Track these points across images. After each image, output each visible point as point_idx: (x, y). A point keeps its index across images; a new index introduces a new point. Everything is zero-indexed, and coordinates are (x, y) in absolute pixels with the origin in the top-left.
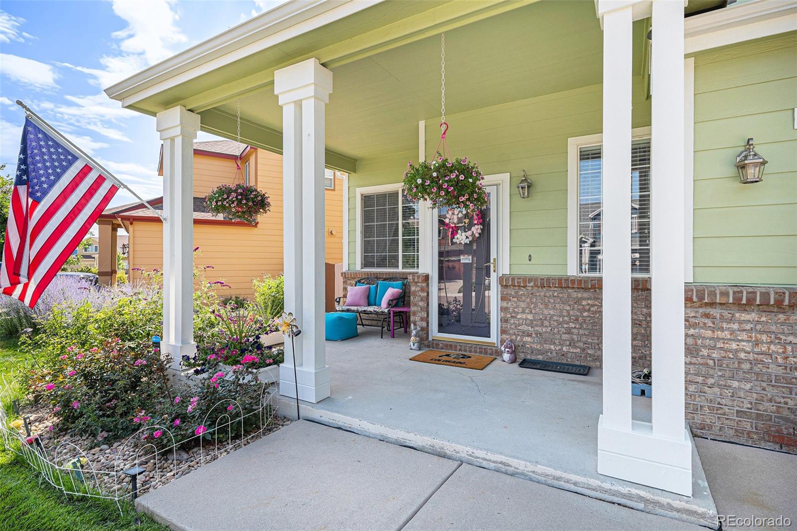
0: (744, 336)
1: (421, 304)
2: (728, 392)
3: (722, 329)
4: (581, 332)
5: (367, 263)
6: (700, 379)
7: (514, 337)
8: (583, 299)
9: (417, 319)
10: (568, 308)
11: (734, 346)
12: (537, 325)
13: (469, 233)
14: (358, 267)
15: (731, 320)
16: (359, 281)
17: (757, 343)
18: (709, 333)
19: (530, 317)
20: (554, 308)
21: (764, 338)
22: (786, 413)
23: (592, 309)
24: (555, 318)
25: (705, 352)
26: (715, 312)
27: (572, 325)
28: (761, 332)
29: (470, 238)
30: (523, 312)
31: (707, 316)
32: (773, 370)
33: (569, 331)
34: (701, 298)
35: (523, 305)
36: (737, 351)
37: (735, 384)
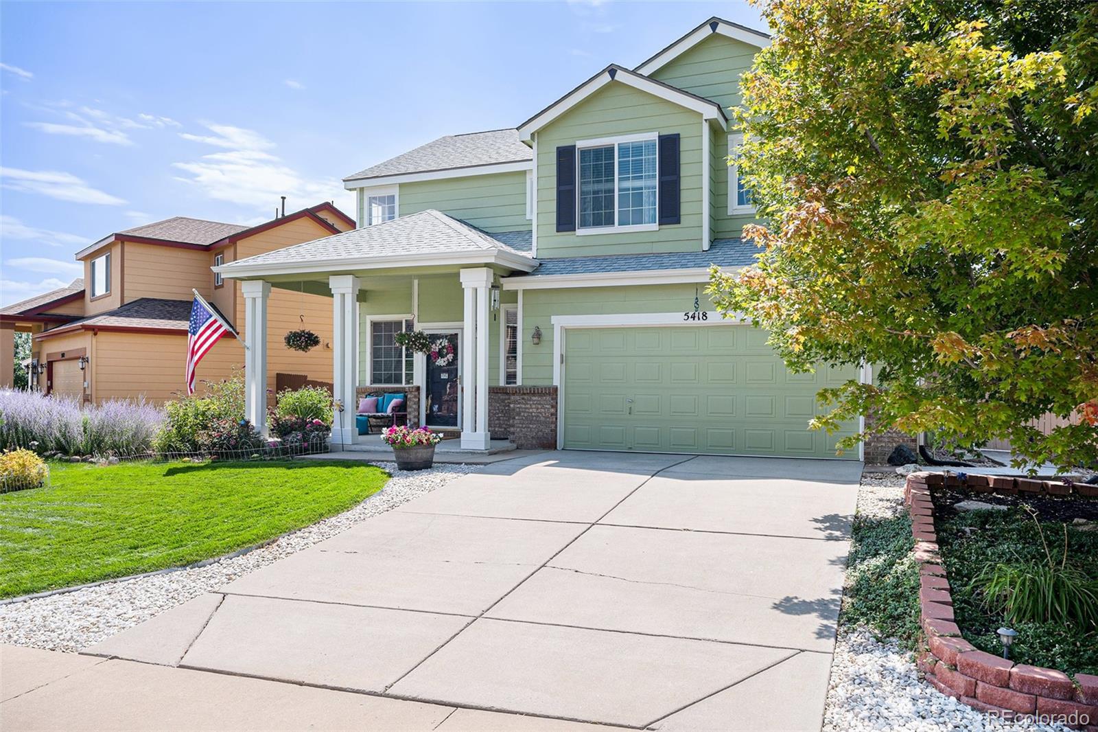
0: (534, 406)
1: (414, 406)
2: (529, 430)
3: (528, 404)
4: (505, 418)
5: (375, 379)
6: (521, 425)
8: (505, 399)
9: (412, 417)
10: (499, 405)
11: (531, 410)
13: (446, 359)
14: (368, 383)
15: (530, 401)
16: (369, 395)
17: (538, 409)
18: (524, 406)
21: (540, 406)
22: (545, 435)
25: (522, 414)
26: (526, 397)
27: (500, 415)
28: (539, 404)
29: (446, 362)
31: (523, 399)
32: (542, 419)
33: (498, 419)
34: (520, 391)
36: (531, 413)
37: (531, 426)
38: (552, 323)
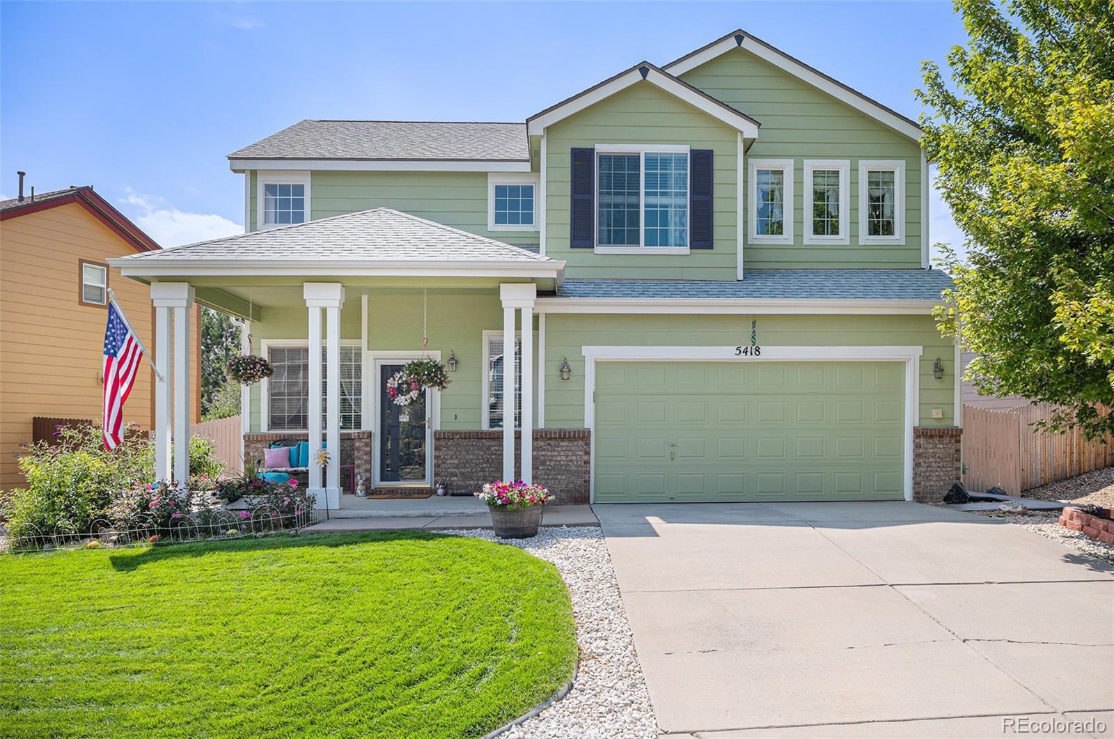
0: (563, 453)
2: (557, 482)
3: (555, 451)
4: (491, 469)
5: (275, 422)
6: (546, 477)
7: (444, 478)
8: (491, 446)
10: (482, 453)
11: (559, 458)
12: (461, 468)
13: (408, 396)
15: (558, 446)
16: (274, 443)
17: (567, 456)
18: (549, 453)
19: (456, 462)
20: (473, 454)
21: (570, 453)
22: (577, 487)
23: (498, 453)
24: (474, 461)
25: (548, 463)
26: (552, 442)
27: (485, 465)
28: (569, 451)
29: (409, 401)
30: (451, 458)
31: (549, 445)
32: (573, 468)
33: (483, 470)
34: (546, 436)
35: (451, 453)
36: (560, 461)
37: (560, 477)
38: (583, 354)
